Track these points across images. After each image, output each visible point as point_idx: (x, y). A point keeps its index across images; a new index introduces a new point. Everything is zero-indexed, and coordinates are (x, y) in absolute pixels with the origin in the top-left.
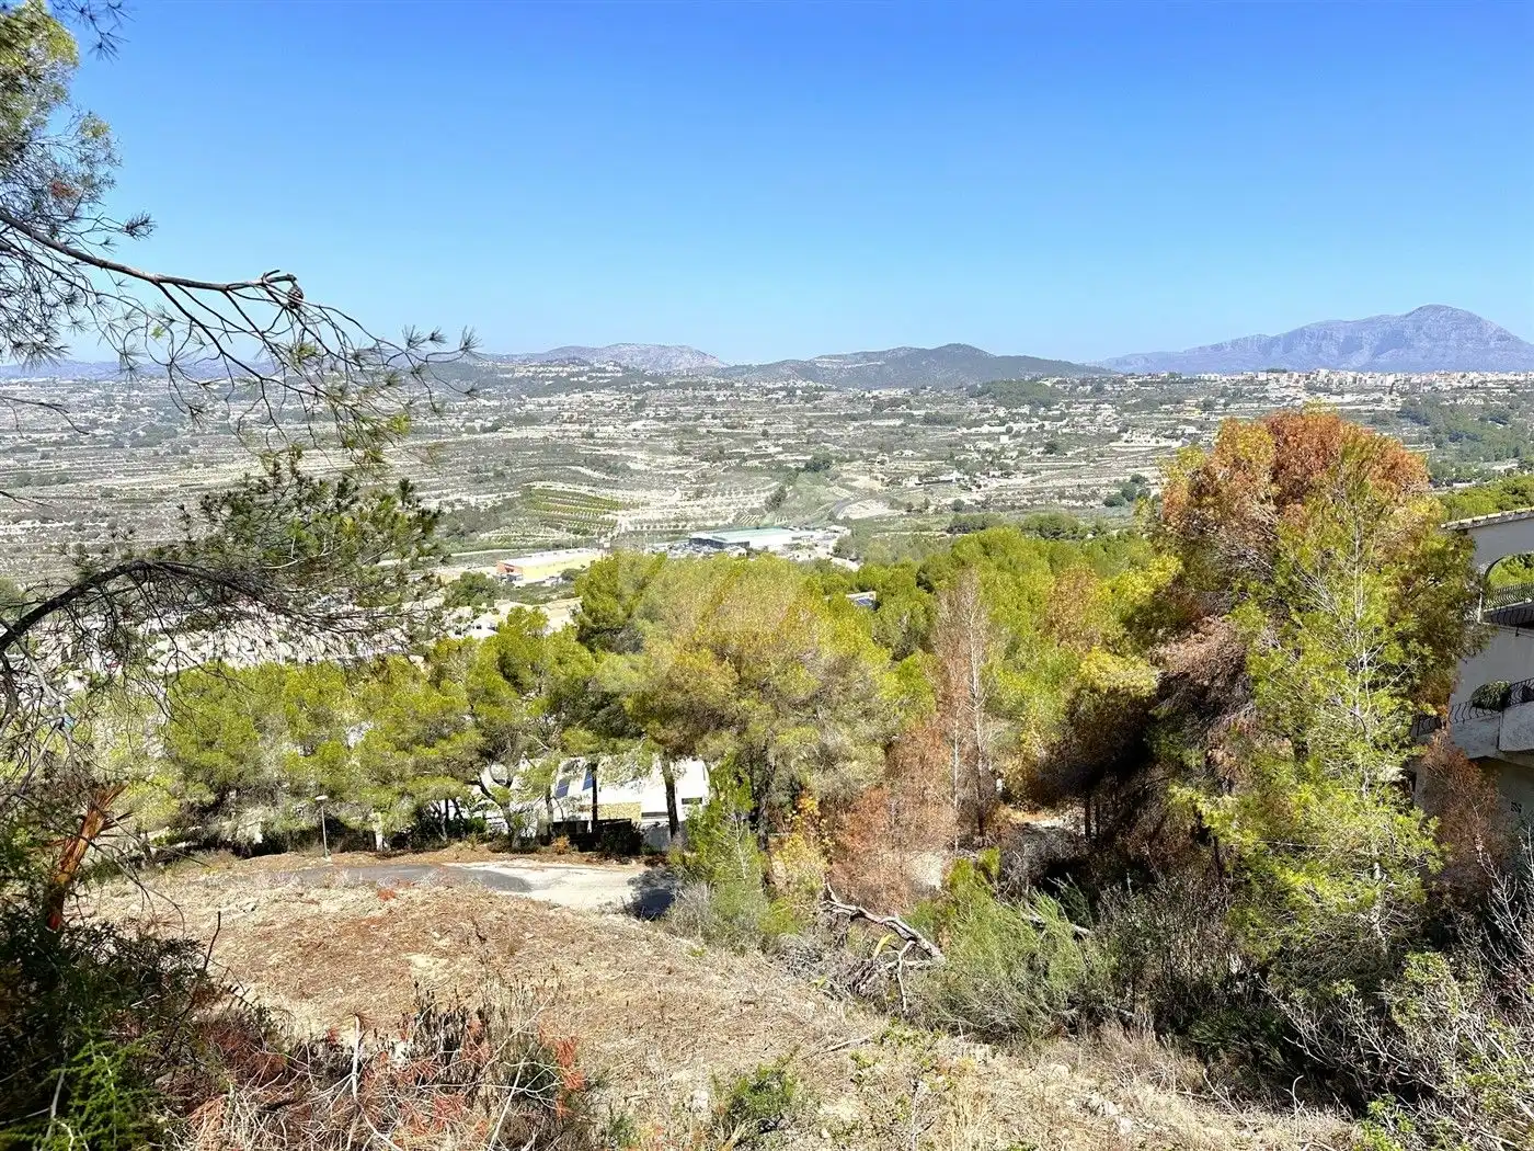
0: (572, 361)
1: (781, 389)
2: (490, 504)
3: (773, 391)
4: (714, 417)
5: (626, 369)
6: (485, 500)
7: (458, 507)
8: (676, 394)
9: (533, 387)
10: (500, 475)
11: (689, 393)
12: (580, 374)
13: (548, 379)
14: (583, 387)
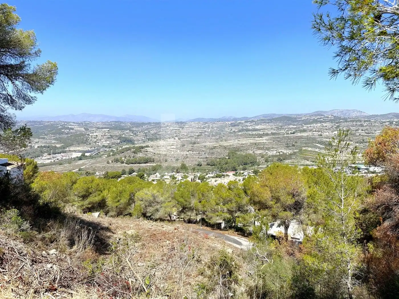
0: (319, 115)
1: (388, 122)
2: (290, 153)
3: (385, 122)
4: (362, 130)
5: (335, 117)
6: (288, 152)
7: (281, 153)
8: (350, 124)
9: (306, 122)
10: (293, 145)
11: (355, 123)
12: (321, 118)
13: (311, 120)
14: (321, 122)
